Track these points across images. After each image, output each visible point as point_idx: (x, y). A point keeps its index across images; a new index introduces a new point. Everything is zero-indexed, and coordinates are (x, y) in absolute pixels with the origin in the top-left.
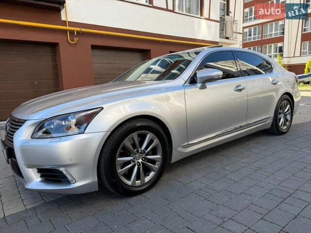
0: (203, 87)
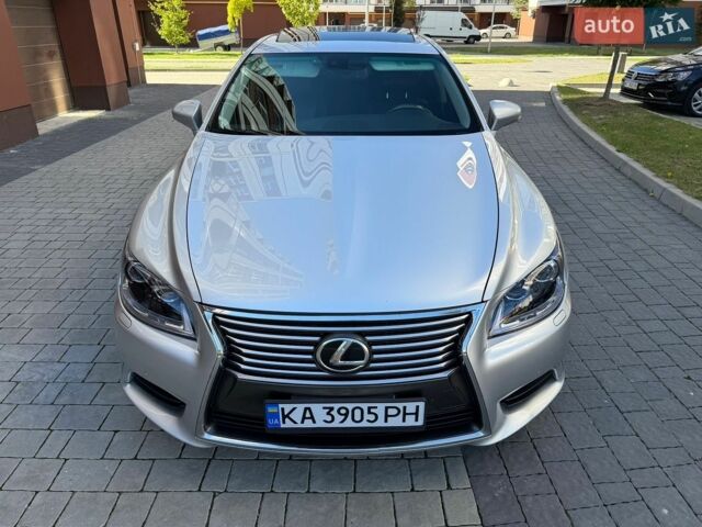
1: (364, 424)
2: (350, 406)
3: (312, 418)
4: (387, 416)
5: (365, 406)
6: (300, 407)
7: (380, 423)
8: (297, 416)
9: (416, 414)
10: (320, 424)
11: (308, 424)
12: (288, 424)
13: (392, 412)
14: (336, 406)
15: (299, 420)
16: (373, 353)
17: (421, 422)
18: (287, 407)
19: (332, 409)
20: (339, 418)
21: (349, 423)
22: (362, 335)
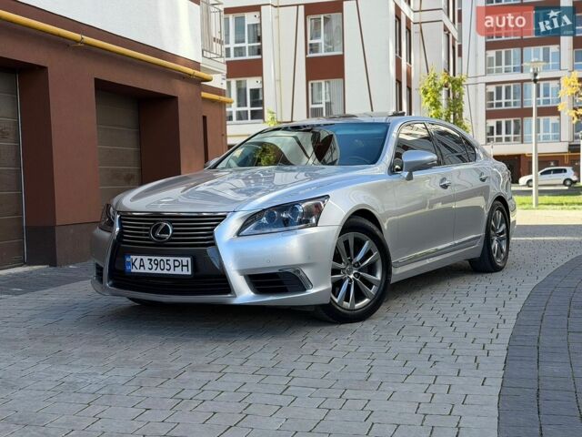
0: (410, 178)
1: (165, 272)
2: (159, 258)
3: (143, 266)
4: (175, 267)
5: (165, 258)
6: (139, 257)
7: (172, 272)
8: (137, 264)
9: (187, 266)
10: (147, 271)
11: (142, 270)
12: (134, 270)
13: (177, 264)
14: (153, 258)
15: (138, 267)
16: (174, 231)
17: (190, 273)
18: (134, 257)
19: (151, 260)
20: (155, 267)
21: (159, 271)
22: (171, 222)
